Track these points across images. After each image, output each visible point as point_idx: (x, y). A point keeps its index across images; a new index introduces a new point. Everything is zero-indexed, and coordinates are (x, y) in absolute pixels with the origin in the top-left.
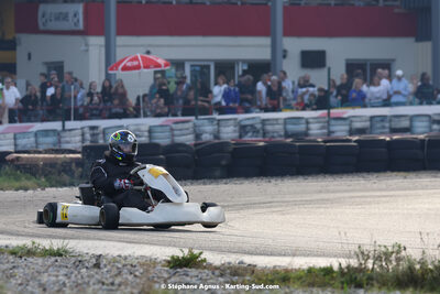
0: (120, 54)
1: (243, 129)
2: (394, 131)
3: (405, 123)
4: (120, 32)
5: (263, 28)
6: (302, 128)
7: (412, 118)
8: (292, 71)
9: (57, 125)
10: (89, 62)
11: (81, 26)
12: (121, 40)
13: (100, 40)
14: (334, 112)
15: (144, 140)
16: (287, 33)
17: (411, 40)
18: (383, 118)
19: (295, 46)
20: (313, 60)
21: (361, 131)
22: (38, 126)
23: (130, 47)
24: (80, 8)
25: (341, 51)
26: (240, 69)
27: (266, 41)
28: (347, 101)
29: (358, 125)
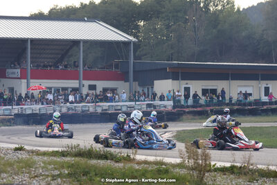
0: (31, 85)
1: (69, 109)
2: (116, 110)
3: (119, 108)
4: (32, 78)
5: (76, 78)
6: (87, 109)
7: (121, 106)
8: (85, 91)
9: (10, 107)
10: (22, 88)
11: (19, 76)
12: (32, 81)
13: (26, 81)
14: (97, 104)
15: (38, 112)
16: (84, 79)
17: (123, 82)
18: (112, 106)
19: (87, 83)
20: (92, 87)
21: (106, 110)
22: (4, 107)
23: (35, 83)
24: (19, 70)
25: (101, 85)
26: (70, 90)
27: (78, 81)
28: (101, 100)
29: (104, 108)
